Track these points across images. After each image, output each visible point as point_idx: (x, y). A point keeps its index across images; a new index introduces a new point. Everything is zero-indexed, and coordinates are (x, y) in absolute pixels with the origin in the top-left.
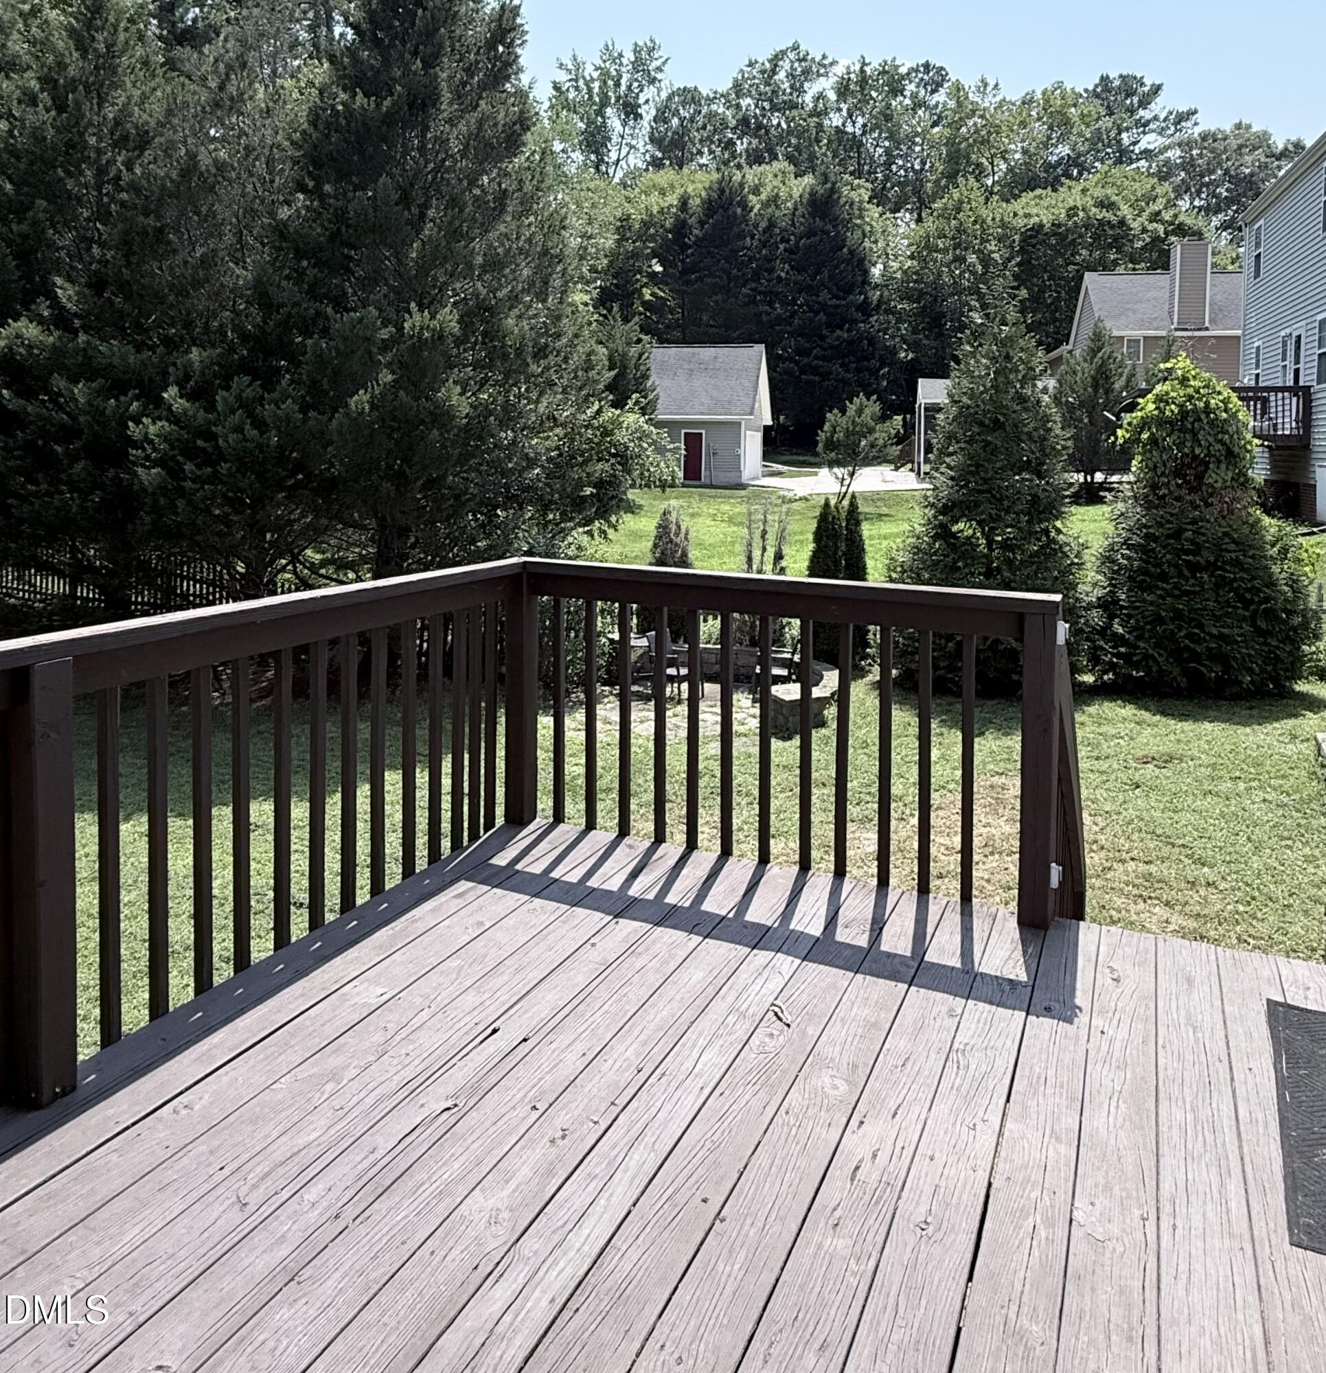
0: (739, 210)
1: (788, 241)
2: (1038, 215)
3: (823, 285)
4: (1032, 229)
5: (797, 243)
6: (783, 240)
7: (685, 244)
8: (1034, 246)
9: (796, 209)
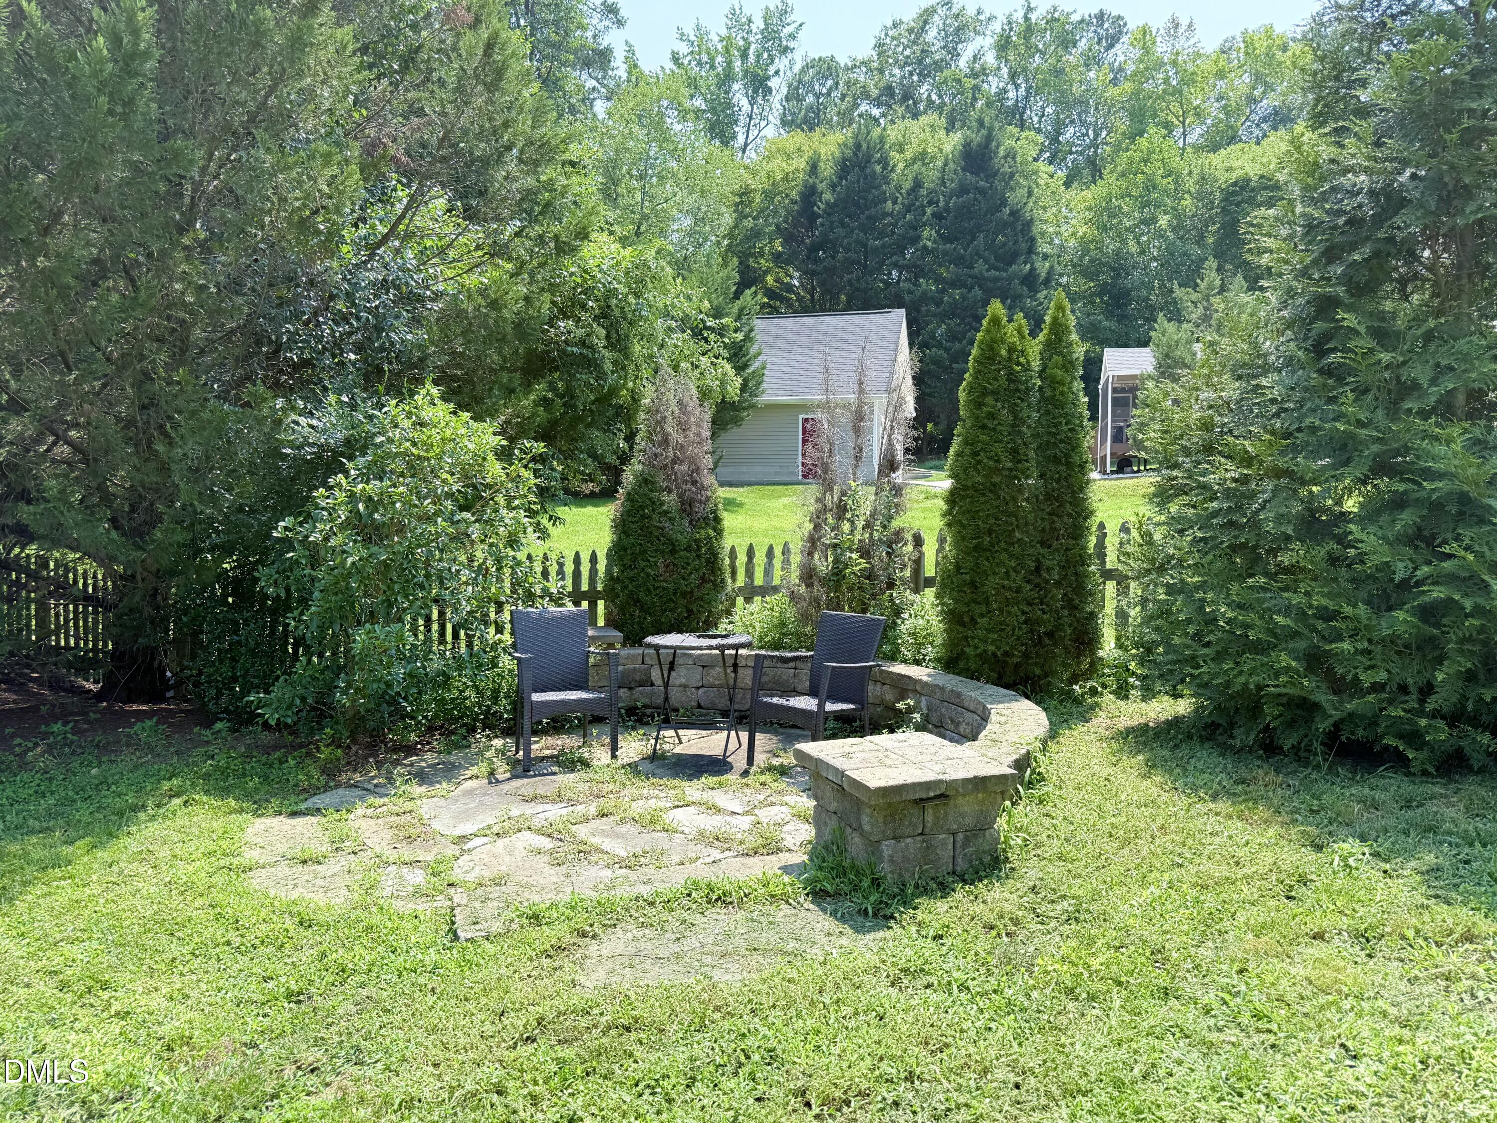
0: (878, 168)
1: (937, 203)
2: (1242, 168)
3: (977, 254)
4: (1235, 184)
5: (947, 203)
6: (930, 203)
7: (814, 213)
8: (1238, 205)
9: (946, 164)
